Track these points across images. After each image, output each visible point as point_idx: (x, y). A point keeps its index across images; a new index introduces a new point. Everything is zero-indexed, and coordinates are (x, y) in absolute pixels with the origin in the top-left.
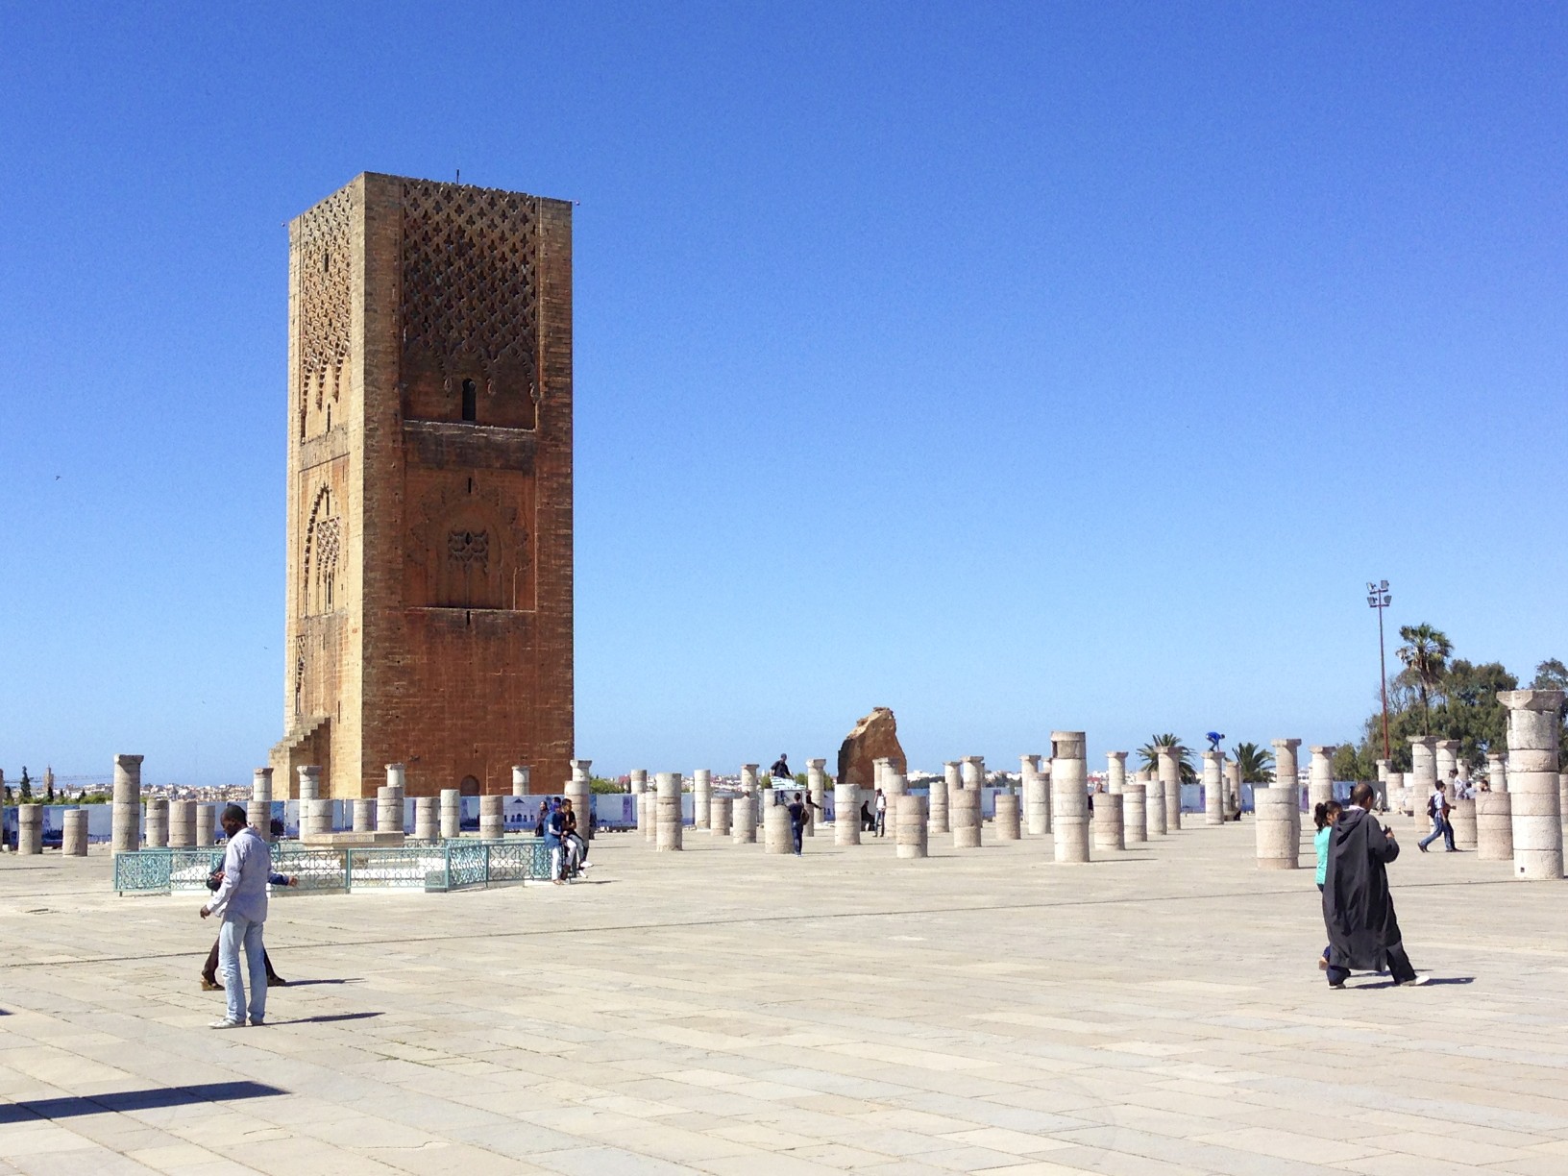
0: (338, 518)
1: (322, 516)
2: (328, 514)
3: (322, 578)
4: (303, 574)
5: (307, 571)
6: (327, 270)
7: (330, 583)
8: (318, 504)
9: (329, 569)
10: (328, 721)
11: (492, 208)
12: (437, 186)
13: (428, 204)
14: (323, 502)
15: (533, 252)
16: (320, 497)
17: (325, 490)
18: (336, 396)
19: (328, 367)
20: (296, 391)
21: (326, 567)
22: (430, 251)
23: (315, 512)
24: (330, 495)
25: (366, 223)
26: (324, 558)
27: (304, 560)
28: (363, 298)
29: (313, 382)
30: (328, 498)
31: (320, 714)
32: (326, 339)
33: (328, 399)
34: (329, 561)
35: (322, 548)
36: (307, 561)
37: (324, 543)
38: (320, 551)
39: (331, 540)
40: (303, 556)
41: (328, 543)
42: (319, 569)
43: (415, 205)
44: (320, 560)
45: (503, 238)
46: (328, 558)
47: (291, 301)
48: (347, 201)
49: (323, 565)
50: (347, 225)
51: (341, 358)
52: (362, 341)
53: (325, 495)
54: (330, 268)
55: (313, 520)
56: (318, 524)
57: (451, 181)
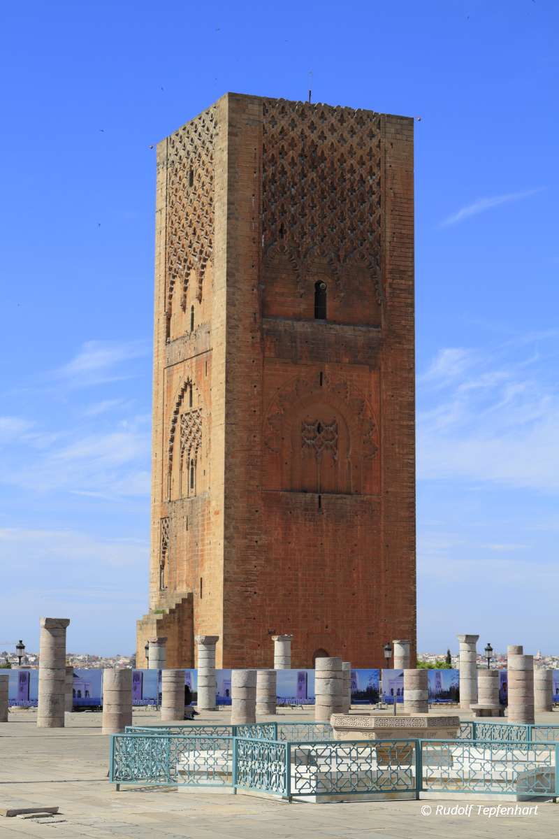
0: (201, 409)
1: (185, 407)
2: (191, 405)
3: (185, 465)
4: (167, 462)
5: (171, 459)
6: (191, 184)
7: (192, 469)
8: (181, 397)
9: (192, 456)
10: (191, 595)
11: (342, 125)
12: (292, 104)
13: (284, 122)
14: (187, 395)
15: (379, 165)
16: (184, 390)
17: (188, 384)
18: (200, 298)
19: (193, 272)
20: (162, 296)
21: (189, 454)
22: (285, 163)
23: (179, 404)
24: (194, 389)
25: (229, 140)
26: (187, 446)
27: (168, 449)
28: (226, 207)
29: (178, 286)
30: (191, 392)
31: (183, 590)
32: (190, 247)
33: (192, 301)
34: (192, 449)
36: (171, 450)
37: (187, 432)
38: (184, 439)
39: (194, 429)
40: (167, 445)
41: (190, 432)
42: (182, 456)
43: (273, 122)
44: (184, 448)
45: (351, 152)
46: (190, 447)
47: (158, 215)
48: (211, 121)
49: (186, 453)
50: (211, 142)
51: (204, 264)
52: (225, 247)
53: (188, 389)
54: (195, 183)
55: (176, 412)
56: (182, 416)
57: (304, 100)
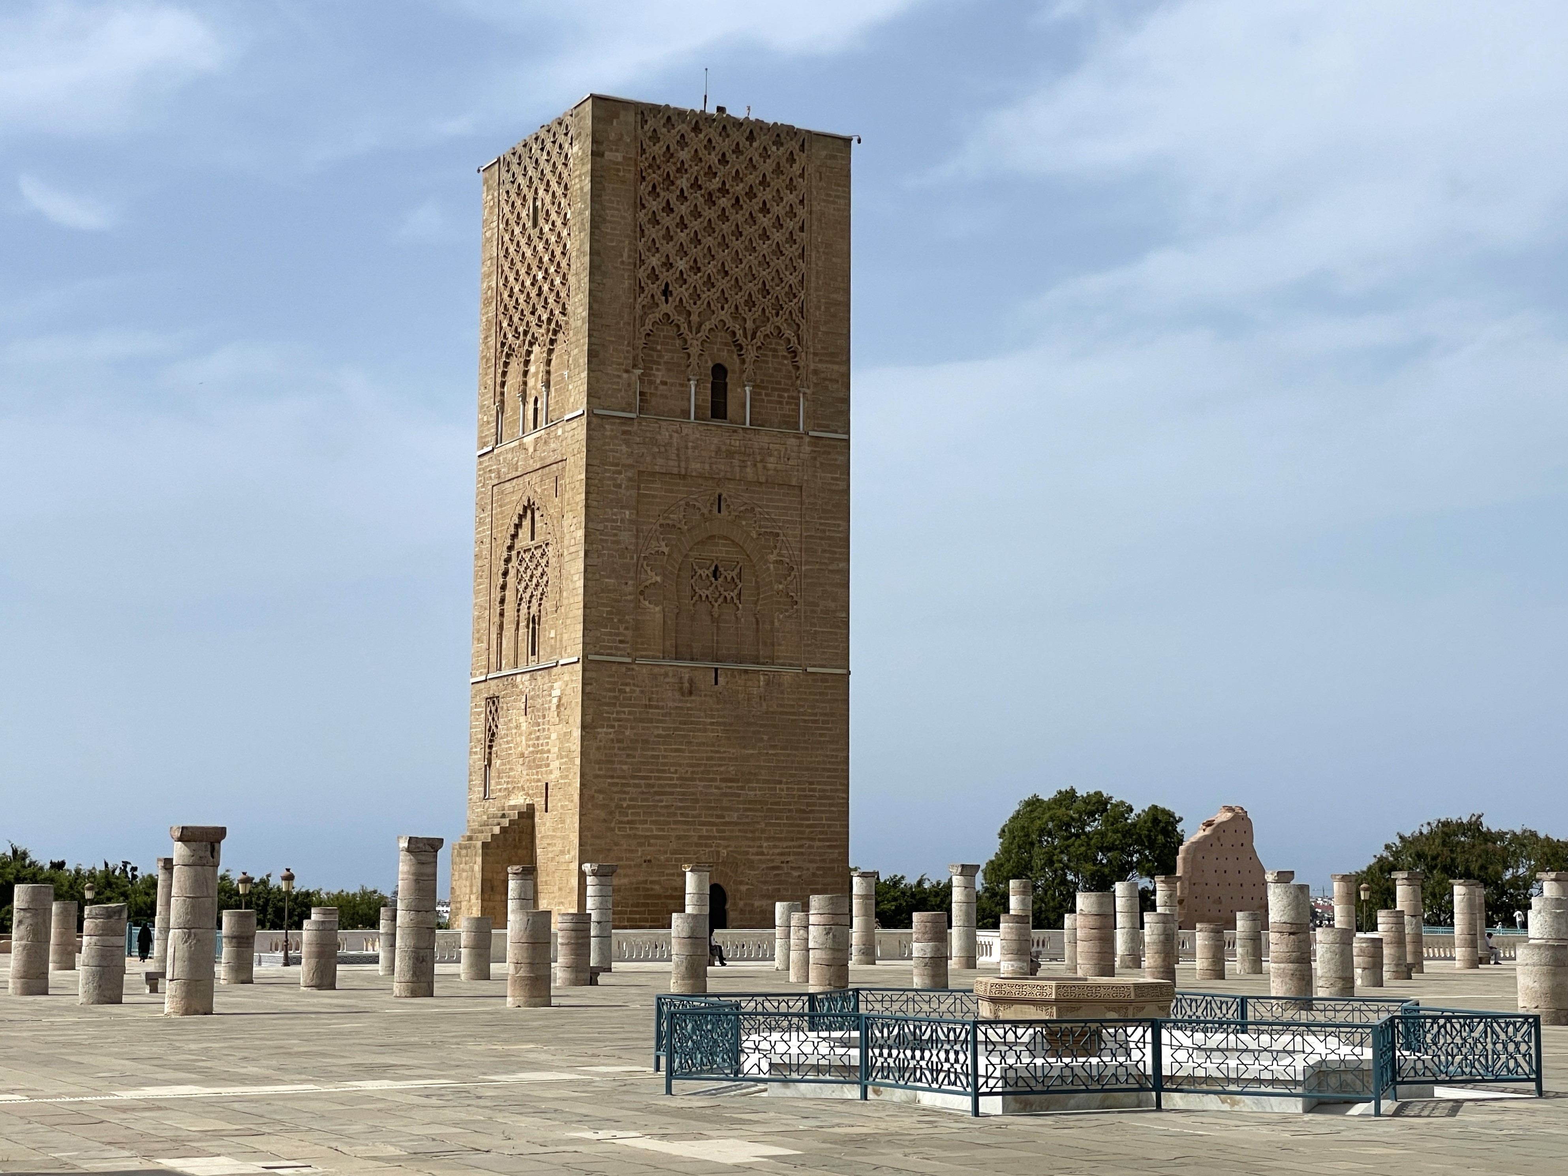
0: (547, 544)
1: (524, 540)
2: (533, 539)
3: (523, 624)
4: (496, 619)
5: (502, 614)
6: (535, 224)
7: (534, 629)
8: (518, 526)
9: (534, 610)
10: (531, 808)
11: (751, 145)
12: (681, 113)
13: (670, 138)
14: (527, 523)
15: (801, 202)
16: (521, 517)
17: (529, 508)
18: (547, 386)
19: (536, 349)
20: (490, 382)
21: (529, 608)
22: (671, 197)
23: (514, 536)
24: (537, 514)
25: (593, 163)
26: (527, 596)
27: (498, 599)
28: (587, 258)
29: (515, 367)
30: (533, 519)
31: (519, 800)
32: (533, 313)
33: (535, 390)
34: (534, 600)
35: (523, 584)
36: (502, 601)
37: (526, 576)
38: (521, 588)
39: (537, 573)
40: (497, 595)
41: (532, 577)
42: (518, 611)
43: (655, 137)
44: (521, 599)
45: (764, 184)
46: (531, 596)
48: (566, 135)
49: (524, 606)
50: (566, 165)
51: (554, 338)
52: (585, 314)
53: (529, 515)
54: (541, 222)
55: (510, 548)
56: (519, 553)
57: (698, 108)
